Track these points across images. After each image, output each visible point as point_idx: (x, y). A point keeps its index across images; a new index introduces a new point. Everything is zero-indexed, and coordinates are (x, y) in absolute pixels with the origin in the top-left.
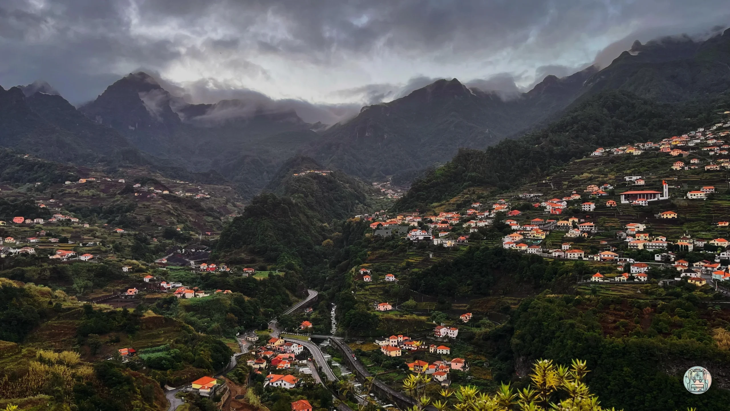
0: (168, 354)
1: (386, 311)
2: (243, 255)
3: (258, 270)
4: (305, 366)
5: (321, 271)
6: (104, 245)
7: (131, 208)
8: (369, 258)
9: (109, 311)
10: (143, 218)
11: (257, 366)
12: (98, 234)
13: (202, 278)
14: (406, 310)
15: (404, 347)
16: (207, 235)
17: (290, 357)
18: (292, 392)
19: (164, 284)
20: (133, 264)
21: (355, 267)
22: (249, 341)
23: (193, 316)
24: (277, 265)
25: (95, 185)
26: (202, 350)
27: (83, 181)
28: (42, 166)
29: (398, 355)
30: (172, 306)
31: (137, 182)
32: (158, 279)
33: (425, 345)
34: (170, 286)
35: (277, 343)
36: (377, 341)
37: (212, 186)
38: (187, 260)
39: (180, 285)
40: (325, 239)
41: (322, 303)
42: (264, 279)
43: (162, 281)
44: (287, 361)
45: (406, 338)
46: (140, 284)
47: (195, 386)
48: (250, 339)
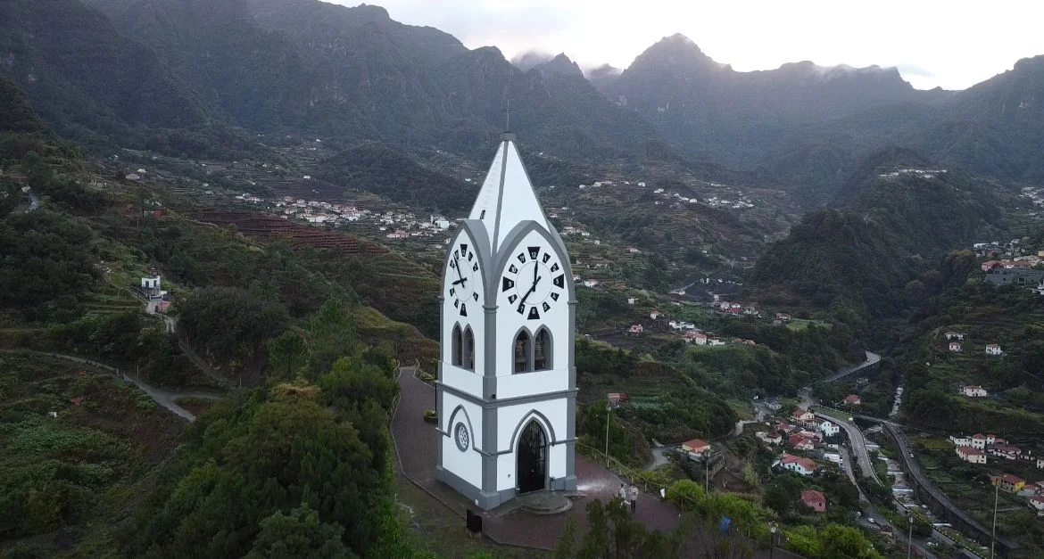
0: (661, 407)
1: (976, 398)
2: (783, 294)
3: (795, 317)
4: (835, 451)
5: (895, 327)
6: (612, 269)
7: (648, 221)
8: (966, 317)
9: (604, 349)
10: (661, 235)
11: (770, 441)
12: (609, 253)
13: (722, 321)
14: (1010, 401)
15: (995, 453)
16: (743, 261)
17: (815, 437)
18: (806, 479)
19: (673, 324)
20: (640, 296)
21: (941, 327)
22: (768, 408)
23: (702, 367)
24: (828, 312)
25: (611, 189)
26: (699, 409)
27: (598, 184)
28: (556, 165)
29: (980, 462)
30: (678, 351)
31: (659, 185)
32: (666, 317)
33: (1032, 455)
34: (680, 327)
35: (804, 417)
36: (951, 438)
37: (759, 190)
38: (710, 293)
39: (692, 326)
40: (913, 277)
41: (884, 373)
42: (801, 331)
43: (672, 319)
44: (810, 441)
45: (1001, 441)
46: (646, 320)
47: (686, 447)
48: (770, 406)
